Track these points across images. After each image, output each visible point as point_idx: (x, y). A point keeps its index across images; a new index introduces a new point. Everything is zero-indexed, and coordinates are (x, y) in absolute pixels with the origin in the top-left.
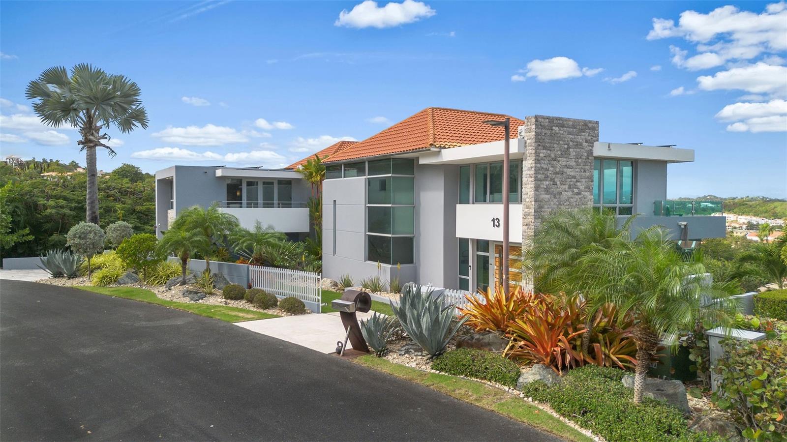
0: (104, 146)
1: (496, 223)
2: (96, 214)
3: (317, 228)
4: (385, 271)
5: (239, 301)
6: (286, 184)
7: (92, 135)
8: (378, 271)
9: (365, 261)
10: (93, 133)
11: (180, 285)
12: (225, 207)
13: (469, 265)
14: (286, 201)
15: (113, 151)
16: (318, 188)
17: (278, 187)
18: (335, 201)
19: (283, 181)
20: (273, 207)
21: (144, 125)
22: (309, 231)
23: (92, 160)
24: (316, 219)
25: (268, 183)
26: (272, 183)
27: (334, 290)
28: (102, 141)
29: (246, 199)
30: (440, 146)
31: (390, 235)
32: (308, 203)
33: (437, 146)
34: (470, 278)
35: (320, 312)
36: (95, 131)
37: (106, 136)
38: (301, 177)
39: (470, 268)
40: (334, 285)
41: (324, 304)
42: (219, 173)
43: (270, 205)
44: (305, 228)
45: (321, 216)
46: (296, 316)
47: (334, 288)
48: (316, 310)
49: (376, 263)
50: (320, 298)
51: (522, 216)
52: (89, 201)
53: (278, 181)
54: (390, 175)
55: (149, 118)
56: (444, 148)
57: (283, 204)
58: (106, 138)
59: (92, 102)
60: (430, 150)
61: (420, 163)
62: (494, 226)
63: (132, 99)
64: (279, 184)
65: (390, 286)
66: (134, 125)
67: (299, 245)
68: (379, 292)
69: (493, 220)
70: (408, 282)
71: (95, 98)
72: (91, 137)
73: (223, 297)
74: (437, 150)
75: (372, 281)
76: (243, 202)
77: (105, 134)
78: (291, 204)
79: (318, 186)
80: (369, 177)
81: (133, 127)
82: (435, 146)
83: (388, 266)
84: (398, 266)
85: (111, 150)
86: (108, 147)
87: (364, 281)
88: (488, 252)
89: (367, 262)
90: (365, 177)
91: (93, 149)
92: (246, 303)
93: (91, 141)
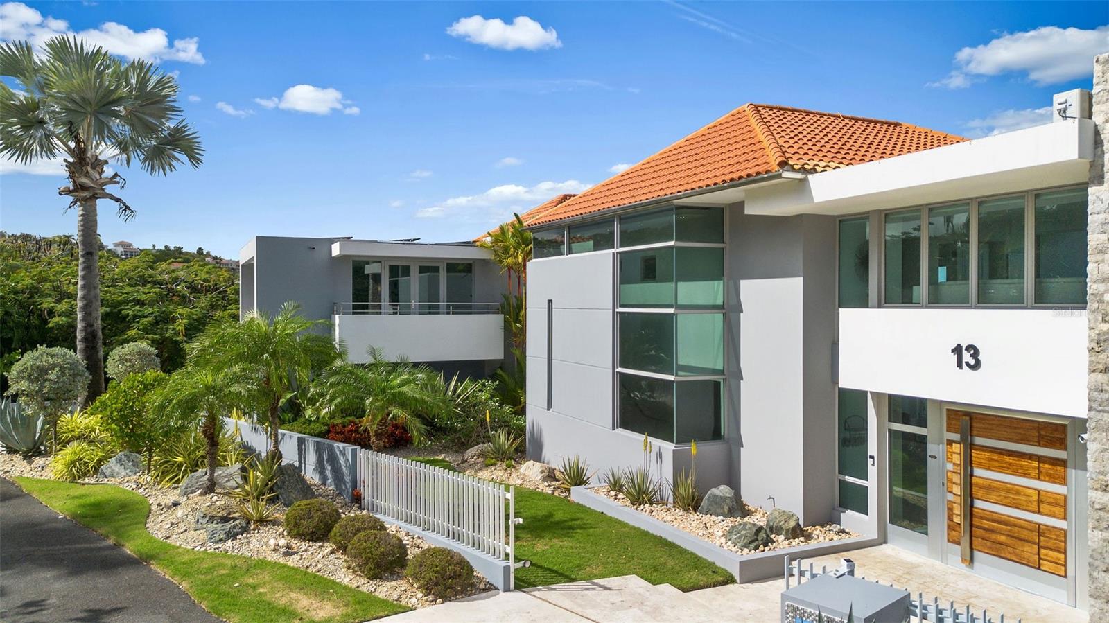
0: (111, 197)
1: (967, 357)
2: (95, 328)
3: (517, 352)
4: (660, 456)
5: (318, 544)
6: (461, 270)
7: (87, 175)
8: (646, 455)
9: (614, 429)
10: (87, 172)
11: (201, 495)
12: (349, 314)
13: (869, 453)
14: (462, 303)
15: (127, 208)
16: (519, 278)
17: (447, 276)
18: (550, 302)
19: (458, 264)
20: (438, 313)
21: (194, 159)
22: (502, 358)
23: (89, 224)
24: (514, 335)
25: (429, 268)
26: (436, 269)
27: (548, 491)
28: (109, 189)
29: (387, 298)
30: (805, 169)
31: (671, 378)
32: (502, 306)
33: (797, 167)
34: (872, 483)
35: (512, 586)
36: (93, 168)
37: (118, 179)
38: (488, 258)
39: (870, 461)
40: (548, 476)
41: (520, 564)
42: (336, 250)
43: (433, 310)
44: (495, 352)
45: (523, 331)
46: (448, 603)
47: (549, 486)
48: (500, 584)
49: (641, 437)
50: (510, 550)
51: (1086, 344)
52: (81, 304)
53: (448, 264)
54: (671, 243)
55: (203, 146)
56: (813, 171)
57: (455, 307)
58: (118, 183)
59: (79, 109)
60: (779, 176)
61: (746, 213)
62: (960, 365)
63: (163, 106)
64: (448, 271)
65: (673, 492)
66: (177, 159)
67: (483, 385)
68: (647, 505)
69: (958, 350)
70: (716, 486)
71: (83, 99)
72: (84, 180)
73: (285, 533)
74: (799, 176)
75: (632, 480)
76: (382, 303)
77: (116, 175)
78: (470, 307)
79: (519, 273)
80: (621, 250)
81: (174, 163)
82: (792, 166)
83: (668, 447)
84: (693, 448)
85: (124, 204)
86: (117, 200)
87: (613, 475)
88: (926, 427)
89: (616, 430)
90: (614, 250)
91: (89, 203)
92: (332, 552)
93: (83, 188)
